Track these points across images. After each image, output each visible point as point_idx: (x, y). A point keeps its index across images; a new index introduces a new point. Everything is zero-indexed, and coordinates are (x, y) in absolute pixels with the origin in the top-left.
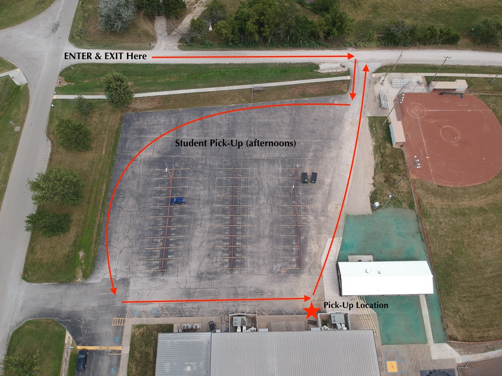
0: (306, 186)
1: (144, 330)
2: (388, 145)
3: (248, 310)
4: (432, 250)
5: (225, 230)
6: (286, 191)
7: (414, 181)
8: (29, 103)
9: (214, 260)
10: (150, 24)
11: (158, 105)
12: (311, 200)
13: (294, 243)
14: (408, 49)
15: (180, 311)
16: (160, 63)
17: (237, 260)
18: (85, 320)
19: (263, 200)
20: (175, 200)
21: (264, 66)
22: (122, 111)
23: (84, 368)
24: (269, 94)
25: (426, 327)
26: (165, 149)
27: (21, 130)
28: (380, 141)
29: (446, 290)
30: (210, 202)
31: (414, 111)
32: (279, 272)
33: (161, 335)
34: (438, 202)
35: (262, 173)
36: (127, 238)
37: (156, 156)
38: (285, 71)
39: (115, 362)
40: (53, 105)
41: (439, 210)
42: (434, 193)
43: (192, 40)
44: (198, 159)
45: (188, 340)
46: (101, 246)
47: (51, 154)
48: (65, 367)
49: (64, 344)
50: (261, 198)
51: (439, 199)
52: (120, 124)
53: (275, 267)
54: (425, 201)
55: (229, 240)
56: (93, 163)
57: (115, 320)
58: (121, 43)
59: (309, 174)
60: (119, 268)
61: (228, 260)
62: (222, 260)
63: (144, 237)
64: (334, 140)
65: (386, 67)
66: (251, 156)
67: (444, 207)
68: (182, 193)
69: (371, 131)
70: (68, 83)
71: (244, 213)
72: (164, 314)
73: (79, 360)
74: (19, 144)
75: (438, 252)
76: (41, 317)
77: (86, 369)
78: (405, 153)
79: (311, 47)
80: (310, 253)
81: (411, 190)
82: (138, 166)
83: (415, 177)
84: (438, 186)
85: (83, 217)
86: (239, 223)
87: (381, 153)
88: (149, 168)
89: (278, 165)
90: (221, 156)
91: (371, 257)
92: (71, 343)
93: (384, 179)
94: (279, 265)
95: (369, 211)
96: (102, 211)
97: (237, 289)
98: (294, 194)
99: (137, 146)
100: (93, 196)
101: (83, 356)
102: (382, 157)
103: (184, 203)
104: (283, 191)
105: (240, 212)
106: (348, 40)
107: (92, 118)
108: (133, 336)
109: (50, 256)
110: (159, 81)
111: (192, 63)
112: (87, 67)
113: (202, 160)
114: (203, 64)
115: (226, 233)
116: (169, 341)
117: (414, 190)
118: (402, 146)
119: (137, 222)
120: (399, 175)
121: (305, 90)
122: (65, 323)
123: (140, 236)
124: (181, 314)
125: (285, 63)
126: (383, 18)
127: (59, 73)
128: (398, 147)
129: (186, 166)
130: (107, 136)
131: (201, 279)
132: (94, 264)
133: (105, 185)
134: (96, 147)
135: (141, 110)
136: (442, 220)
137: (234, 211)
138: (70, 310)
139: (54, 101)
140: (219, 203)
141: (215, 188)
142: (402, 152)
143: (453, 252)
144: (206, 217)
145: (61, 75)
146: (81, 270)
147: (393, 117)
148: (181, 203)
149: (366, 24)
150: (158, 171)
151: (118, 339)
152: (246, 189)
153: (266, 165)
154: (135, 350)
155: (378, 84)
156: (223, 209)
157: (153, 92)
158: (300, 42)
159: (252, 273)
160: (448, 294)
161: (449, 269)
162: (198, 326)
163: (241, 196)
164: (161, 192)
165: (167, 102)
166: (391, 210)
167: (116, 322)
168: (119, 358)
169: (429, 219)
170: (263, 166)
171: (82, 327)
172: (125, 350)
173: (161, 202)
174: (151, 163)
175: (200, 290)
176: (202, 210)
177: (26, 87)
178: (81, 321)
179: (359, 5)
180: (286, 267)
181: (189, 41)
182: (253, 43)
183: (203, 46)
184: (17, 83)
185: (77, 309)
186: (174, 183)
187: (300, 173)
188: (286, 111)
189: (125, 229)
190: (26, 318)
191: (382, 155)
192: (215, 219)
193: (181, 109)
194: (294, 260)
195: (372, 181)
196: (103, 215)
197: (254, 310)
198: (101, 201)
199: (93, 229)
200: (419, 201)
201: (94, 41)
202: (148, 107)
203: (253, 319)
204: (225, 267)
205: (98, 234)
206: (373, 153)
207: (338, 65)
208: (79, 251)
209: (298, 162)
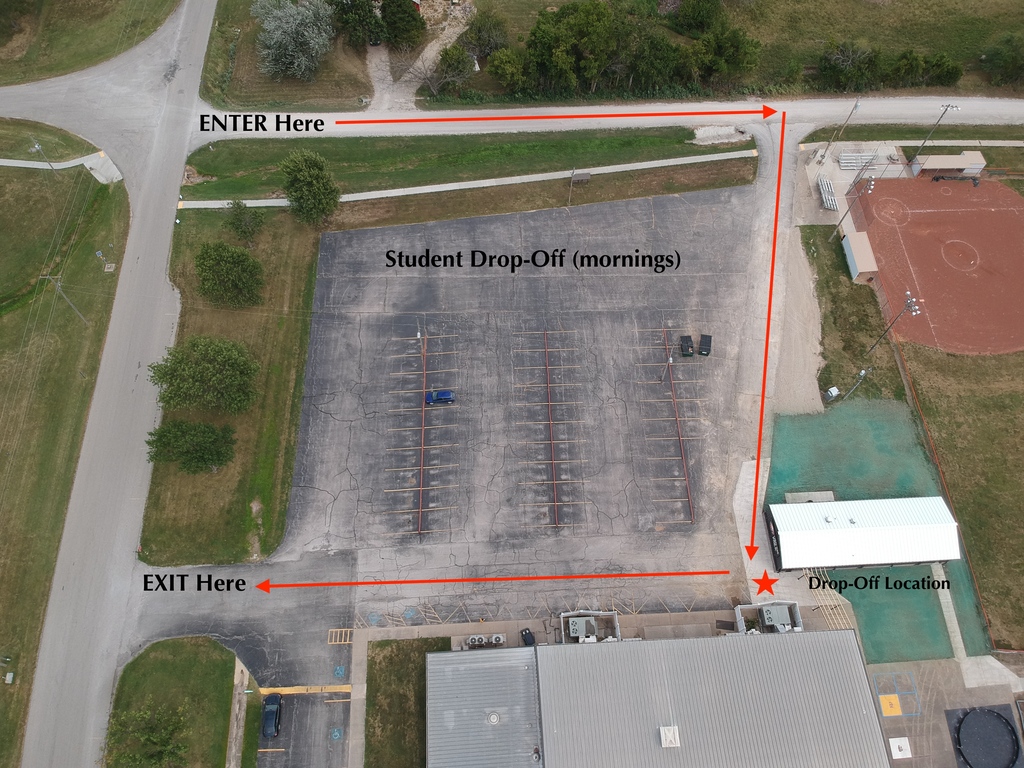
0: (690, 363)
1: (392, 651)
2: (843, 278)
3: (596, 604)
4: (947, 477)
5: (537, 452)
6: (650, 372)
7: (900, 347)
8: (129, 217)
9: (521, 510)
10: (358, 62)
11: (387, 216)
12: (702, 388)
13: (676, 474)
14: (864, 96)
15: (462, 610)
16: (382, 135)
17: (565, 509)
18: (272, 637)
19: (606, 392)
20: (434, 394)
21: (586, 135)
22: (317, 229)
23: (278, 731)
24: (601, 187)
25: (949, 625)
26: (407, 298)
27: (118, 269)
28: (828, 272)
29: (981, 553)
30: (502, 398)
31: (888, 213)
32: (652, 530)
33: (430, 657)
34: (951, 386)
35: (601, 338)
36: (347, 473)
37: (390, 312)
38: (628, 143)
39: (338, 715)
40: (178, 221)
41: (955, 401)
42: (941, 369)
43: (444, 89)
44: (473, 316)
45: (487, 665)
46: (294, 489)
47: (183, 315)
48: (237, 731)
49: (231, 687)
50: (603, 387)
51: (952, 379)
52: (315, 254)
53: (642, 520)
54: (924, 384)
55: (545, 471)
56: (266, 329)
57: (332, 632)
58: (303, 99)
59: (695, 338)
60: (332, 530)
61: (547, 509)
62: (536, 508)
63: (380, 469)
64: (738, 271)
65: (824, 130)
66: (577, 307)
67: (962, 394)
68: (446, 382)
69: (807, 254)
70: (205, 179)
71: (571, 416)
72: (430, 618)
73: (267, 716)
74: (116, 297)
75: (960, 481)
76: (183, 633)
77: (282, 733)
78: (878, 294)
79: (676, 97)
80: (710, 491)
81: (896, 364)
82: (356, 334)
83: (901, 340)
84: (948, 354)
85: (253, 435)
86: (562, 437)
87: (831, 294)
88: (378, 336)
89: (632, 322)
90: (517, 308)
91: (830, 494)
92: (246, 683)
93: (842, 344)
94: (650, 517)
95: (819, 406)
96: (291, 421)
97: (571, 565)
98: (668, 377)
99: (352, 296)
100: (271, 394)
101: (274, 707)
102: (834, 301)
103: (453, 401)
104: (646, 373)
105: (563, 415)
106: (747, 81)
107: (258, 244)
108: (371, 663)
109: (194, 512)
110: (384, 170)
111: (446, 133)
112: (240, 146)
113: (481, 318)
114: (468, 135)
115: (540, 457)
116: (449, 668)
117: (902, 364)
118: (870, 280)
119: (364, 440)
120: (871, 336)
121: (672, 179)
122: (234, 643)
123: (371, 467)
124: (464, 616)
125: (627, 129)
126: (810, 39)
127: (185, 159)
128: (862, 282)
129: (451, 329)
130: (289, 277)
131: (497, 547)
132: (283, 525)
133: (293, 371)
134: (270, 299)
135: (353, 226)
136: (961, 420)
137: (550, 414)
138: (241, 617)
139: (181, 213)
140: (520, 400)
141: (510, 371)
142: (872, 291)
143: (987, 480)
144: (497, 426)
145: (189, 162)
146: (257, 538)
147: (847, 227)
148: (446, 401)
149: (777, 52)
150: (397, 342)
151: (341, 670)
152: (571, 372)
153: (607, 324)
154: (378, 691)
155: (813, 164)
156: (529, 411)
157: (373, 190)
158: (654, 87)
159: (598, 533)
160: (985, 560)
161: (983, 512)
162: (501, 637)
163: (562, 386)
164: (405, 382)
165: (404, 208)
166: (860, 402)
167: (336, 637)
168: (347, 708)
169: (935, 417)
170: (602, 325)
171: (266, 650)
172: (358, 691)
173: (407, 400)
174: (381, 327)
175: (498, 568)
176: (489, 414)
177: (120, 186)
178: (265, 637)
179: (762, 15)
180: (663, 519)
181: (438, 91)
182: (561, 94)
183: (464, 101)
184: (102, 180)
185: (254, 614)
186: (430, 363)
187: (675, 338)
188: (638, 219)
189: (341, 455)
190: (152, 637)
191: (834, 297)
192: (516, 431)
193: (431, 223)
194: (679, 505)
195: (819, 349)
196: (293, 428)
197: (607, 605)
198: (289, 403)
199: (276, 456)
200: (914, 384)
201: (250, 97)
202: (367, 220)
203: (607, 622)
204: (543, 522)
205: (288, 466)
206: (815, 295)
207: (731, 130)
208: (250, 502)
209: (670, 316)
